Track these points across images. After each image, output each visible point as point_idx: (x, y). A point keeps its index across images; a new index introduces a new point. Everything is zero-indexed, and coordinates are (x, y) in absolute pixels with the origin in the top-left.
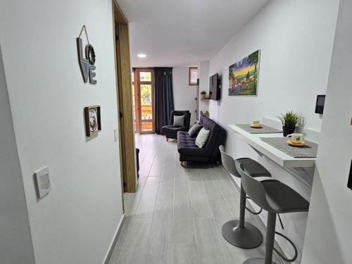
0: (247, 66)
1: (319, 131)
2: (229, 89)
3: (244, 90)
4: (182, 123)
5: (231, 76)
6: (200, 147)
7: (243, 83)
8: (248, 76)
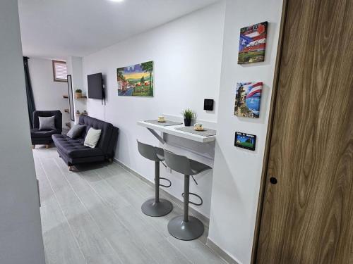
0: (140, 72)
1: (216, 122)
2: (119, 90)
3: (138, 92)
4: (52, 125)
5: (120, 77)
6: (93, 147)
7: (137, 85)
8: (142, 80)
